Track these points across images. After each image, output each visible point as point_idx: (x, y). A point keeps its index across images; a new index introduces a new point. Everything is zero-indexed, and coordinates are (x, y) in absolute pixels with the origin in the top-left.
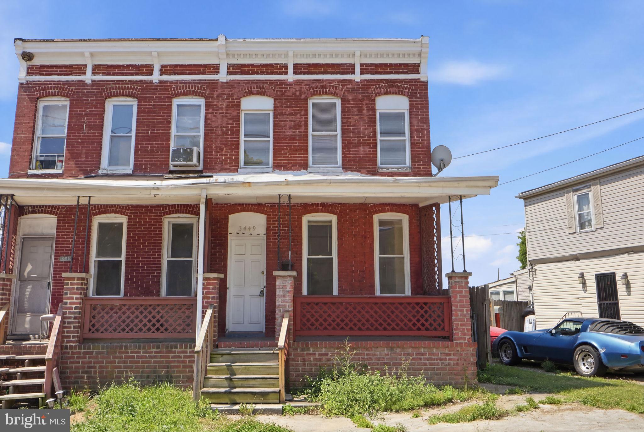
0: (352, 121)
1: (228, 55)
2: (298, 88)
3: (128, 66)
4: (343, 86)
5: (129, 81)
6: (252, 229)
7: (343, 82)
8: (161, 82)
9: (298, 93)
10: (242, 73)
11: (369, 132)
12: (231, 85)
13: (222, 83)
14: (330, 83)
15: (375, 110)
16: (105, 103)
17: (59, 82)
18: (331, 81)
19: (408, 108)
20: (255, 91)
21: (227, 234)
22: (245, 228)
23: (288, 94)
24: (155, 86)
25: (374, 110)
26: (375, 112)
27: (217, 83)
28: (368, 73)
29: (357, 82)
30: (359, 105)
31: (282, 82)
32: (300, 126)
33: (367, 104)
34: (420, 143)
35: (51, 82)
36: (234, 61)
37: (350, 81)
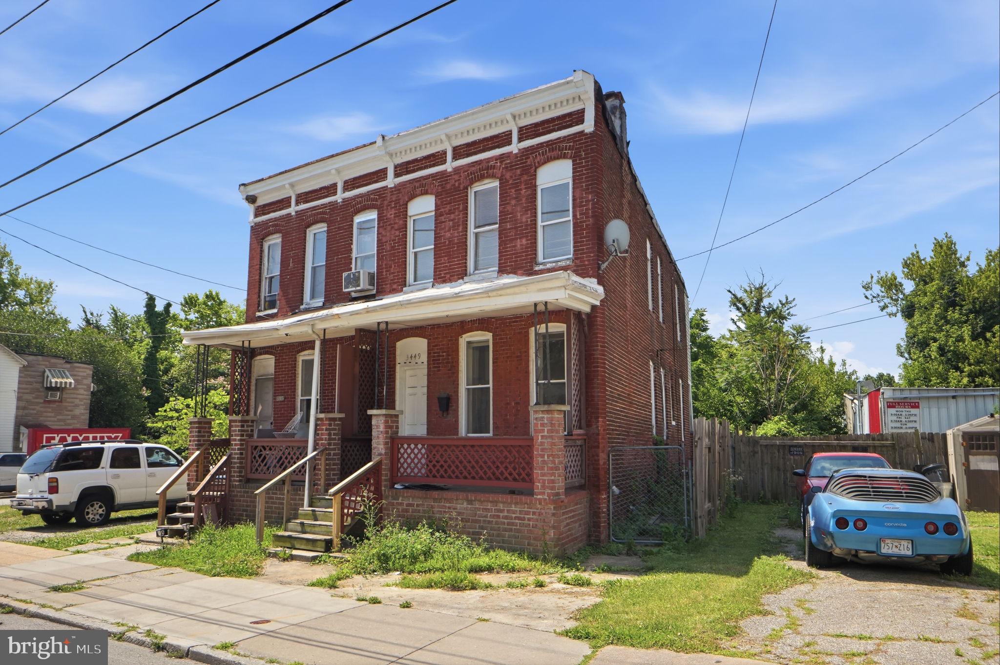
0: (509, 208)
1: (391, 155)
2: (456, 177)
3: (321, 189)
4: (501, 162)
5: (322, 205)
6: (417, 357)
7: (501, 158)
8: (344, 200)
9: (457, 184)
10: (409, 172)
11: (525, 218)
12: (398, 188)
13: (391, 188)
14: (488, 162)
15: (535, 186)
16: (306, 234)
17: (276, 219)
18: (488, 160)
19: (571, 175)
20: (418, 191)
21: (395, 365)
22: (411, 357)
23: (448, 186)
24: (341, 206)
25: (533, 187)
26: (535, 190)
27: (386, 190)
28: (528, 138)
29: (516, 154)
30: (516, 186)
31: (443, 173)
32: (459, 226)
33: (526, 181)
34: (584, 222)
35: (270, 220)
36: (399, 160)
37: (509, 155)
